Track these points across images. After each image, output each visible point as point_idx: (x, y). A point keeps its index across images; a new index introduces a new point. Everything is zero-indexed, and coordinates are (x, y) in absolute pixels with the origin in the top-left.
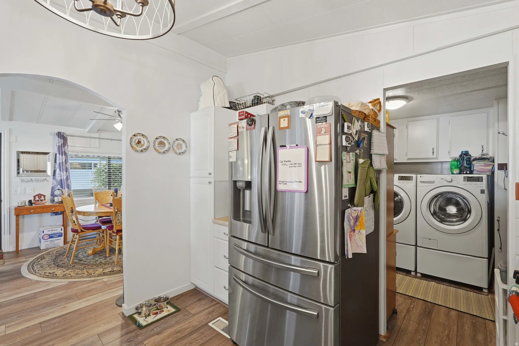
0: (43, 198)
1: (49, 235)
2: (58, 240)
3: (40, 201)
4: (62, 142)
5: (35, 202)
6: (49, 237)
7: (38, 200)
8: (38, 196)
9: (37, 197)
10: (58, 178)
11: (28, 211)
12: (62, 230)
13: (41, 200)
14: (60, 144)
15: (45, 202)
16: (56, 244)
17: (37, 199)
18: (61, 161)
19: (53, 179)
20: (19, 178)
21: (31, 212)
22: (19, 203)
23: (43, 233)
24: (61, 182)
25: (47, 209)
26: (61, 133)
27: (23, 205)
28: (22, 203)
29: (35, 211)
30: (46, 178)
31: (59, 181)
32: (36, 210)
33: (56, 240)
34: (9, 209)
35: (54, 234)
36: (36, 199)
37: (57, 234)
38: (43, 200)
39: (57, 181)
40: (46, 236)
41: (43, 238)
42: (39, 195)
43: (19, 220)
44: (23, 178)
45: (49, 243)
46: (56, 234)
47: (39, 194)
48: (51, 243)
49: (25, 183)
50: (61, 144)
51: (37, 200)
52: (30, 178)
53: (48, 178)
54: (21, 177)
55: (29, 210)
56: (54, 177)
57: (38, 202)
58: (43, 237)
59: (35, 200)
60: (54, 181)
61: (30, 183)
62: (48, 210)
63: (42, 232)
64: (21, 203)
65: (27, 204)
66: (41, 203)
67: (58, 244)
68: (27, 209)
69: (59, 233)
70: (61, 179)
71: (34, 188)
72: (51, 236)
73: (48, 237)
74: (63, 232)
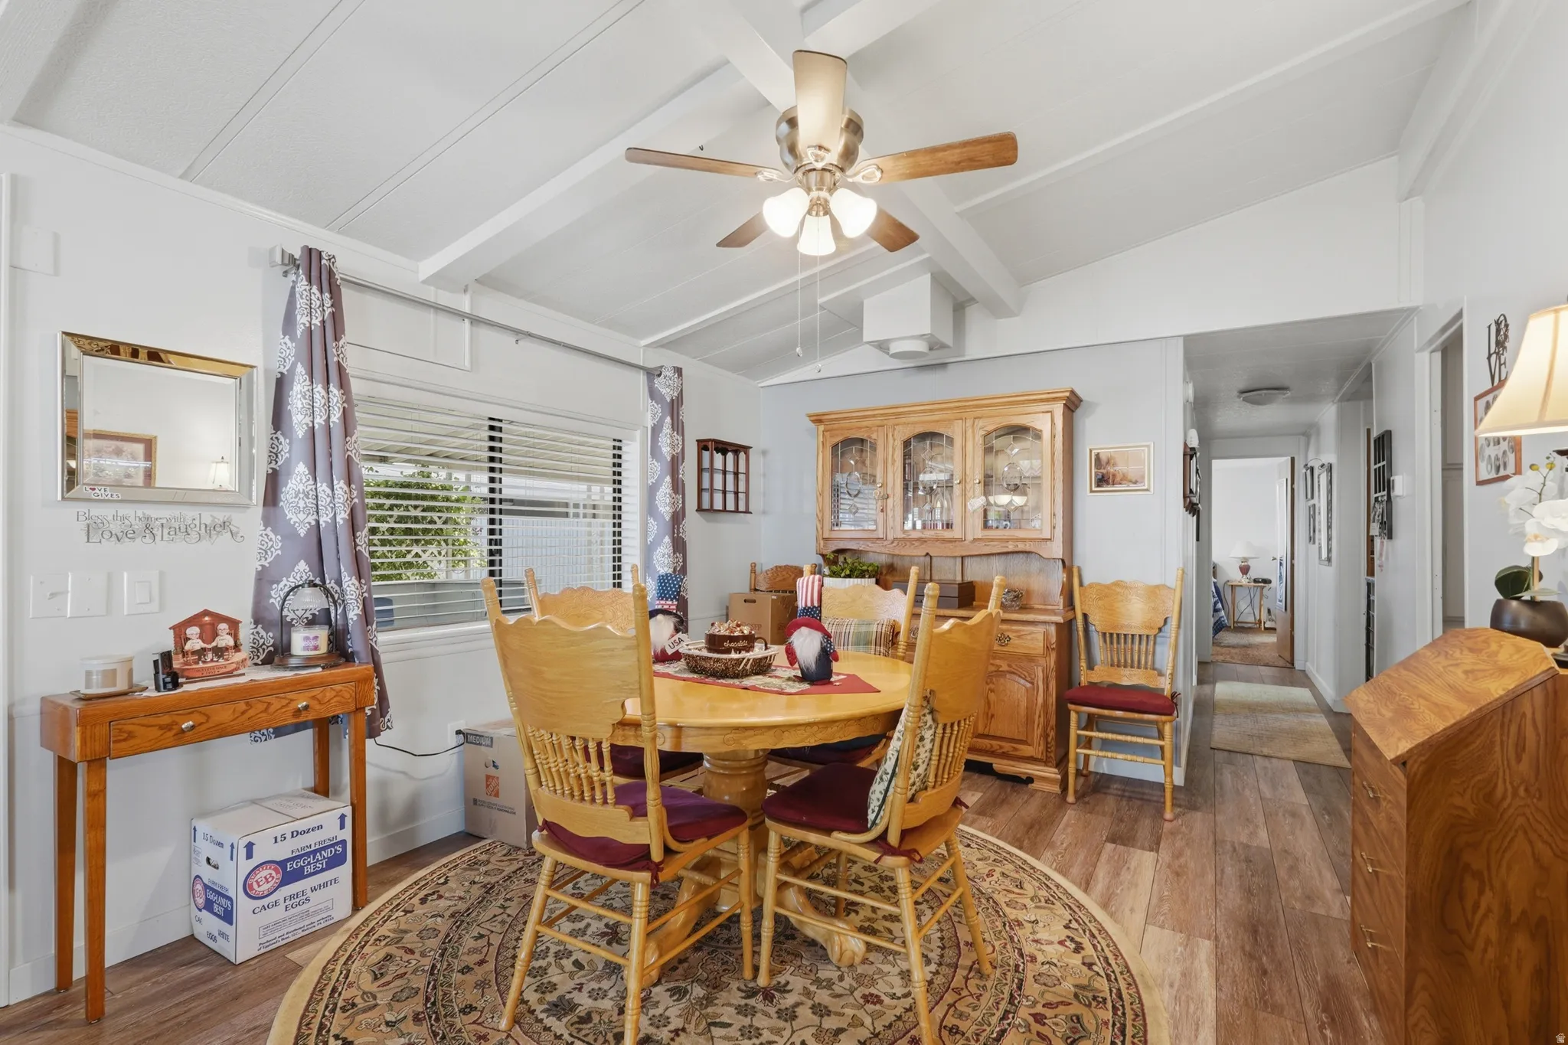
0: (225, 640)
1: (282, 864)
2: (325, 885)
3: (210, 656)
4: (328, 311)
5: (186, 663)
6: (280, 876)
7: (202, 652)
8: (201, 626)
9: (193, 631)
10: (297, 514)
11: (161, 727)
12: (342, 826)
13: (219, 652)
14: (316, 322)
15: (238, 663)
16: (316, 912)
17: (195, 644)
18: (319, 421)
19: (266, 525)
20: (73, 509)
21: (183, 731)
22: (89, 674)
23: (249, 856)
24: (315, 540)
25: (269, 704)
26: (320, 258)
27: (121, 686)
28: (114, 671)
29: (203, 719)
30: (227, 514)
31: (302, 532)
32: (208, 717)
33: (313, 890)
34: (11, 719)
35: (308, 854)
36: (188, 647)
37: (320, 850)
38: (227, 649)
39: (289, 535)
40: (264, 873)
41: (252, 888)
42: (207, 618)
43: (103, 791)
44: (97, 511)
45: (278, 913)
46: (314, 852)
47: (206, 613)
48: (292, 911)
49: (109, 545)
50: (323, 322)
51: (194, 653)
52: (142, 511)
53: (238, 518)
54: (82, 508)
55: (166, 720)
56: (272, 509)
57: (201, 665)
58: (249, 882)
59: (184, 654)
60: (272, 536)
61: (138, 546)
62: (272, 709)
63: (243, 852)
64: (105, 673)
65: (145, 675)
66: (220, 667)
67: (327, 909)
68: (152, 710)
69: (332, 846)
70: (318, 522)
71: (162, 574)
72: (289, 872)
73: (278, 877)
74: (347, 834)
